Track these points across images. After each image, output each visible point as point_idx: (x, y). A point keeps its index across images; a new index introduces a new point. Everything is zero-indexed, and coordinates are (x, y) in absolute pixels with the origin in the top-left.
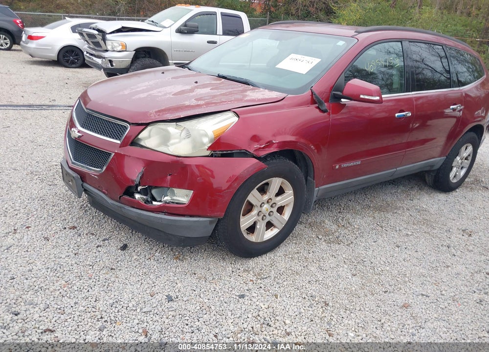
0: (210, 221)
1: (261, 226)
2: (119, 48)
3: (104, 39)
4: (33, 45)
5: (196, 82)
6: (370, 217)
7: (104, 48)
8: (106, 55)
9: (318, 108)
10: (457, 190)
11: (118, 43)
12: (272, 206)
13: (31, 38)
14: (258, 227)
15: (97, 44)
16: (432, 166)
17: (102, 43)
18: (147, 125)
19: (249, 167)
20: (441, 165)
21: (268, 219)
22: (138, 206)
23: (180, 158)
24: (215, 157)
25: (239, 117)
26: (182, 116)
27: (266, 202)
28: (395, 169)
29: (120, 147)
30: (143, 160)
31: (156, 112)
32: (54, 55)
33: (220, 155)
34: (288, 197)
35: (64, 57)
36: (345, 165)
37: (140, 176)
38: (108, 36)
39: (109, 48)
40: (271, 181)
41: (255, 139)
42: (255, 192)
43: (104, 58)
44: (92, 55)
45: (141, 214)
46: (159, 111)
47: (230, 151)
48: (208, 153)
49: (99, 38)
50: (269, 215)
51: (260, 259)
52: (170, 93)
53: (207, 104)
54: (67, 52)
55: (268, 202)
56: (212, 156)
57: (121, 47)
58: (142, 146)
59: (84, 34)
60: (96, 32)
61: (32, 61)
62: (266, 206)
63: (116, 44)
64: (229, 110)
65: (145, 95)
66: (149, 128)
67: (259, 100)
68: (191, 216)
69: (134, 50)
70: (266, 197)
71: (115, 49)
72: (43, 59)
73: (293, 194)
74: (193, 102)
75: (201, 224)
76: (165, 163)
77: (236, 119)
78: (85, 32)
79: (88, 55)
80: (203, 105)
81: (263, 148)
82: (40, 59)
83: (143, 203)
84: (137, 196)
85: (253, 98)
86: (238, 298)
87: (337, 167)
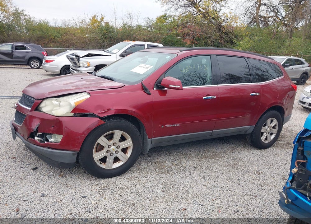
0: (72, 153)
1: (110, 159)
2: (86, 65)
3: (79, 61)
4: (47, 65)
5: (82, 79)
6: (197, 160)
7: (78, 65)
8: (79, 69)
9: (145, 92)
10: (270, 148)
11: (86, 63)
12: (117, 148)
13: (47, 61)
14: (108, 159)
15: (75, 63)
16: (246, 131)
17: (77, 63)
18: (43, 100)
19: (94, 123)
20: (252, 131)
21: (115, 155)
22: (36, 143)
23: (58, 117)
24: (76, 117)
25: (90, 95)
26: (59, 95)
27: (112, 145)
28: (212, 131)
29: (30, 111)
30: (40, 118)
31: (48, 93)
32: (58, 71)
33: (79, 116)
34: (129, 143)
35: (64, 71)
36: (168, 126)
37: (37, 127)
38: (81, 59)
39: (81, 65)
40: (115, 132)
41: (99, 107)
42: (102, 138)
43: (79, 71)
44: (74, 69)
45: (37, 148)
46: (50, 93)
47: (84, 113)
48: (72, 114)
49: (76, 60)
50: (116, 153)
51: (109, 179)
52: (62, 84)
53: (76, 89)
54: (66, 69)
55: (113, 145)
56: (73, 116)
57: (87, 65)
58: (41, 111)
59: (69, 58)
60: (74, 57)
61: (48, 74)
62: (113, 147)
63: (85, 63)
64: (85, 92)
65: (50, 85)
66: (44, 101)
67: (107, 87)
68: (62, 150)
69: (94, 66)
70: (111, 142)
71: (84, 66)
72: (55, 73)
73: (131, 141)
74: (70, 88)
75: (68, 155)
76: (50, 120)
77: (89, 96)
78: (70, 57)
79: (72, 69)
80: (74, 89)
81: (105, 112)
82: (53, 73)
83: (38, 142)
84: (36, 138)
85: (104, 86)
86: (81, 197)
87: (163, 127)
